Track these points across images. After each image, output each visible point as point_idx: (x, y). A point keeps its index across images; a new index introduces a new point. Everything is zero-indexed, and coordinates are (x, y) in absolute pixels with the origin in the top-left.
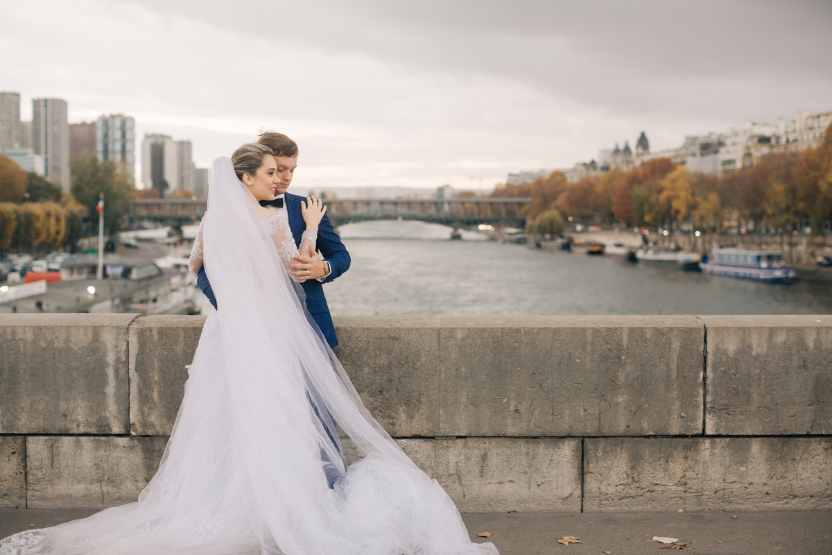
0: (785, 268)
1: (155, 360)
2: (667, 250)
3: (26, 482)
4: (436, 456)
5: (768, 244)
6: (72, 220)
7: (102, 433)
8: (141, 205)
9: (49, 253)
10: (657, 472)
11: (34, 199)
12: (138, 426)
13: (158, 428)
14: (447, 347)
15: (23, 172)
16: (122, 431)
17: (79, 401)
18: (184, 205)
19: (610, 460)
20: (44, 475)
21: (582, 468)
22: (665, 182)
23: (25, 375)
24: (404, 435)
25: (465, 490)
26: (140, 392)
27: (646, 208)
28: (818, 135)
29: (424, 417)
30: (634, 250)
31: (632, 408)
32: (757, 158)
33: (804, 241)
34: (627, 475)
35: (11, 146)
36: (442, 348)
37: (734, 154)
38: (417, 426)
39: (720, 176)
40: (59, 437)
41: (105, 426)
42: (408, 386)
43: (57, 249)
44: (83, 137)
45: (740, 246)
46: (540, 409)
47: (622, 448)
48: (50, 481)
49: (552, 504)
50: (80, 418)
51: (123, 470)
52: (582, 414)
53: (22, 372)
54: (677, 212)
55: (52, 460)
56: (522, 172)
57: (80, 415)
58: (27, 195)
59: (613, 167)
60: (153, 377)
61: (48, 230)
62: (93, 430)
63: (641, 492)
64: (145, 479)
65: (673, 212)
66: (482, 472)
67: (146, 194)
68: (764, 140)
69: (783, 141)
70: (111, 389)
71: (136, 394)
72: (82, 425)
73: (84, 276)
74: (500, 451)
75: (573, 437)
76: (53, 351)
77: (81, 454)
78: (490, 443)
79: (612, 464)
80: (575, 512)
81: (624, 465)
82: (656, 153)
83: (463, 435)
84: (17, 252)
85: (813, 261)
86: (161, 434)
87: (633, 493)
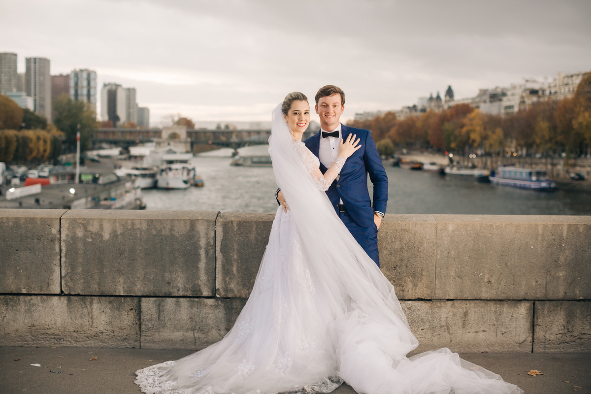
0: (548, 181)
1: (235, 244)
2: (466, 167)
3: (140, 330)
4: (432, 313)
5: (536, 164)
6: (55, 141)
7: (195, 296)
8: (101, 132)
9: (39, 165)
10: (585, 325)
11: (28, 127)
12: (221, 291)
13: (236, 292)
14: (442, 237)
15: (20, 109)
16: (210, 294)
17: (179, 273)
18: (131, 133)
19: (553, 317)
20: (153, 325)
21: (533, 322)
22: (466, 121)
23: (141, 254)
24: (410, 298)
25: (452, 337)
26: (223, 267)
27: (452, 138)
28: (571, 89)
29: (425, 285)
30: (443, 167)
31: (569, 281)
32: (529, 105)
33: (562, 162)
34: (564, 327)
35: (11, 90)
36: (438, 237)
37: (513, 101)
38: (420, 292)
39: (503, 116)
40: (164, 299)
41: (197, 291)
42: (414, 263)
43: (44, 162)
44: (60, 84)
45: (517, 165)
46: (505, 280)
47: (561, 309)
48: (157, 329)
49: (511, 347)
50: (180, 285)
51: (210, 322)
52: (534, 284)
53: (138, 252)
54: (474, 141)
55: (159, 314)
56: (365, 113)
57: (180, 282)
58: (23, 125)
59: (428, 110)
60: (233, 256)
61: (38, 149)
62: (189, 294)
63: (573, 339)
64: (226, 328)
65: (470, 141)
66: (464, 325)
67: (104, 124)
68: (534, 92)
69: (547, 93)
70: (202, 265)
71: (221, 269)
72: (181, 290)
73: (66, 181)
74: (477, 310)
75: (528, 300)
76: (161, 237)
77: (180, 311)
78: (470, 304)
79: (554, 320)
80: (527, 353)
81: (562, 320)
82: (458, 101)
83: (452, 298)
84: (17, 164)
85: (567, 176)
86: (238, 296)
87: (568, 339)
